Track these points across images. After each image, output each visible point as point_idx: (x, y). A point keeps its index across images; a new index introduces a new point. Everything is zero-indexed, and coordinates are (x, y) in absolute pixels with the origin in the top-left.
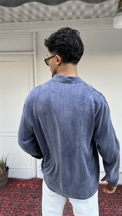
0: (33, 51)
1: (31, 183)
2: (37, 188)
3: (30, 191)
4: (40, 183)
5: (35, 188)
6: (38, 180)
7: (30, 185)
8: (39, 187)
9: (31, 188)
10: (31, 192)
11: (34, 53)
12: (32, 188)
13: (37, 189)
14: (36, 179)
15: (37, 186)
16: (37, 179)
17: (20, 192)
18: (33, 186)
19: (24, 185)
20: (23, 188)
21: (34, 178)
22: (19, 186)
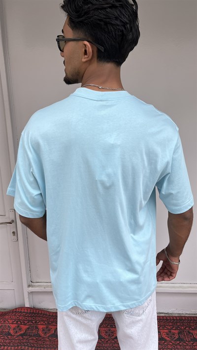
1: (11, 322)
2: (22, 332)
3: (8, 341)
4: (30, 319)
5: (18, 334)
6: (28, 313)
8: (28, 328)
10: (10, 343)
12: (12, 332)
13: (22, 335)
14: (23, 311)
15: (24, 327)
16: (26, 311)
18: (14, 329)
21: (19, 308)
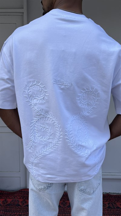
0: (23, 8)
1: (19, 198)
3: (18, 209)
7: (18, 201)
9: (19, 205)
10: (20, 210)
11: (25, 10)
14: (26, 191)
17: (4, 212)
18: (22, 202)
19: (9, 200)
20: (8, 205)
21: (23, 189)
22: (3, 202)
